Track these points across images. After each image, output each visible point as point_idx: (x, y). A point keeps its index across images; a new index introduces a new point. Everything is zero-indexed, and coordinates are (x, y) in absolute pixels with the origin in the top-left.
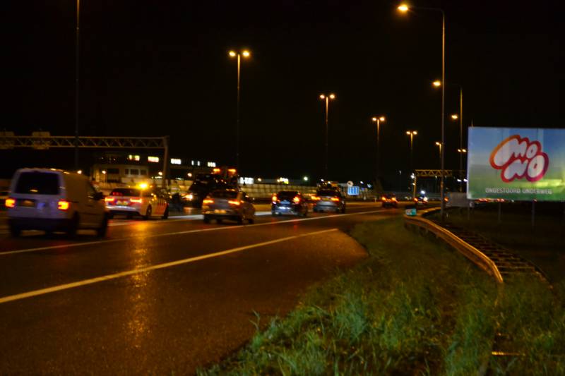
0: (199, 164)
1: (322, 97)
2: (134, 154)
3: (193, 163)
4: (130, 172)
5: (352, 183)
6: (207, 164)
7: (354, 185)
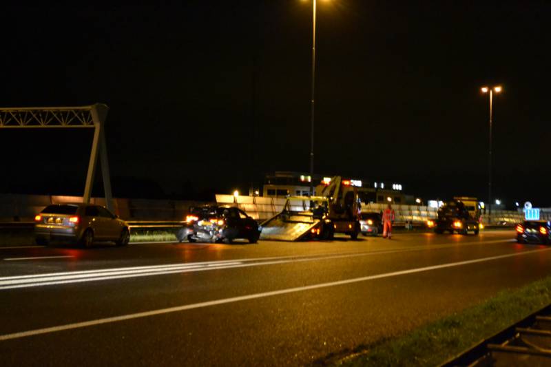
0: (382, 186)
1: (484, 90)
2: (306, 175)
3: (376, 185)
4: (301, 193)
5: (530, 205)
6: (392, 187)
7: (533, 207)
